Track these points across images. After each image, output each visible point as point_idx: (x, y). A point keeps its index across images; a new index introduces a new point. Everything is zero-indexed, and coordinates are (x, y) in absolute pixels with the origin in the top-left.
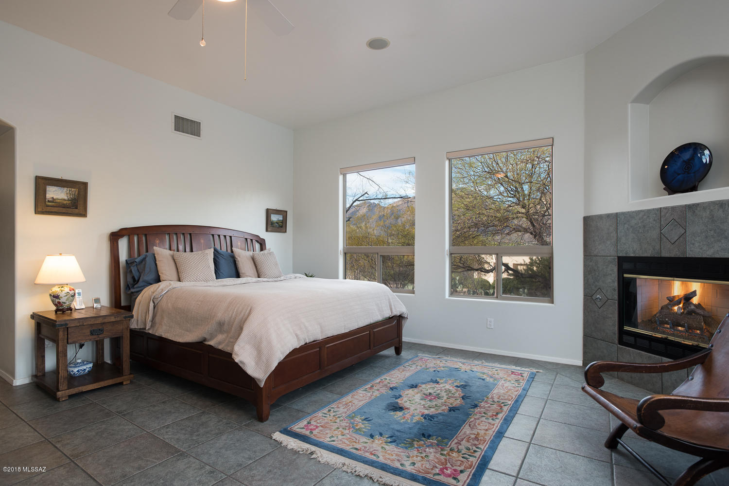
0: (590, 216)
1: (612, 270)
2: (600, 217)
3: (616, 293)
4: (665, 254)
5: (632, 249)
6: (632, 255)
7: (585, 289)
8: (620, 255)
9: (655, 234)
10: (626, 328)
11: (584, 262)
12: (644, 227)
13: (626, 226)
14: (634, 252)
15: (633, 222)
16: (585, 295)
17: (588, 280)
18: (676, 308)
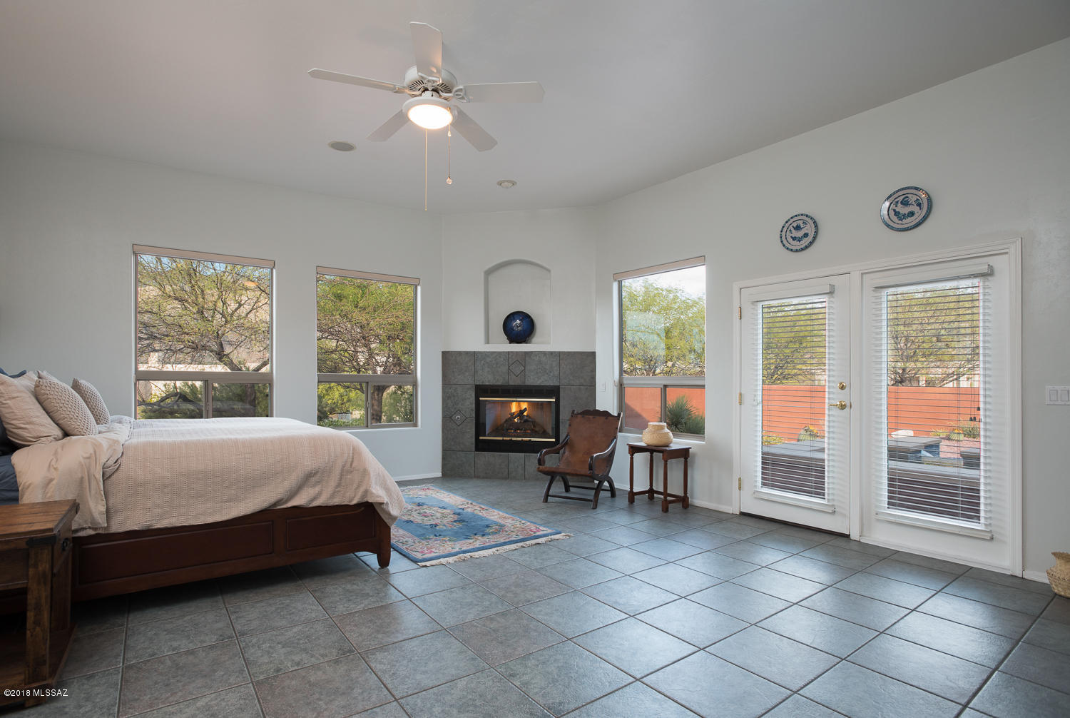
0: (448, 352)
1: (471, 395)
2: (460, 353)
3: (474, 412)
4: (511, 383)
5: (488, 379)
6: (487, 384)
7: (443, 412)
8: (478, 383)
9: (505, 369)
10: (481, 438)
11: (443, 389)
12: (497, 364)
13: (483, 362)
14: (489, 381)
15: (488, 360)
16: (444, 417)
17: (447, 404)
18: (516, 420)
